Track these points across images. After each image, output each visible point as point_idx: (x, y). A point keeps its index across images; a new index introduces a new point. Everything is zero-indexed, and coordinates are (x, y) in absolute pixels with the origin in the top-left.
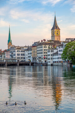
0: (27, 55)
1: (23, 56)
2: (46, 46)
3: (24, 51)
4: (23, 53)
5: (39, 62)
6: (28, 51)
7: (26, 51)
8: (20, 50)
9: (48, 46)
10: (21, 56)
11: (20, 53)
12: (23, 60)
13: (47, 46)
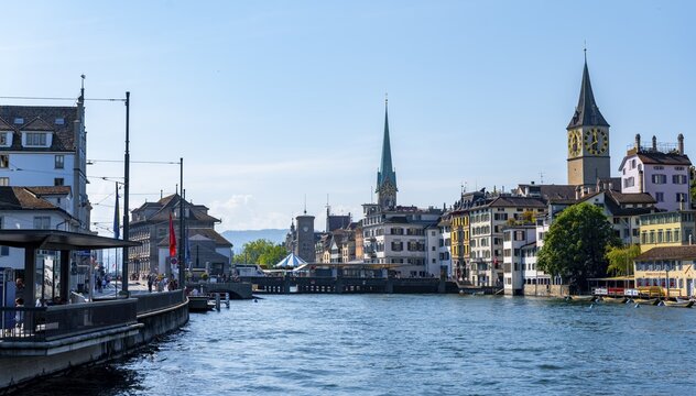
0: (434, 249)
1: (418, 254)
2: (507, 211)
3: (422, 232)
4: (418, 238)
5: (476, 279)
6: (437, 231)
7: (430, 232)
8: (405, 228)
9: (515, 211)
10: (409, 254)
11: (405, 239)
12: (418, 269)
13: (511, 212)
